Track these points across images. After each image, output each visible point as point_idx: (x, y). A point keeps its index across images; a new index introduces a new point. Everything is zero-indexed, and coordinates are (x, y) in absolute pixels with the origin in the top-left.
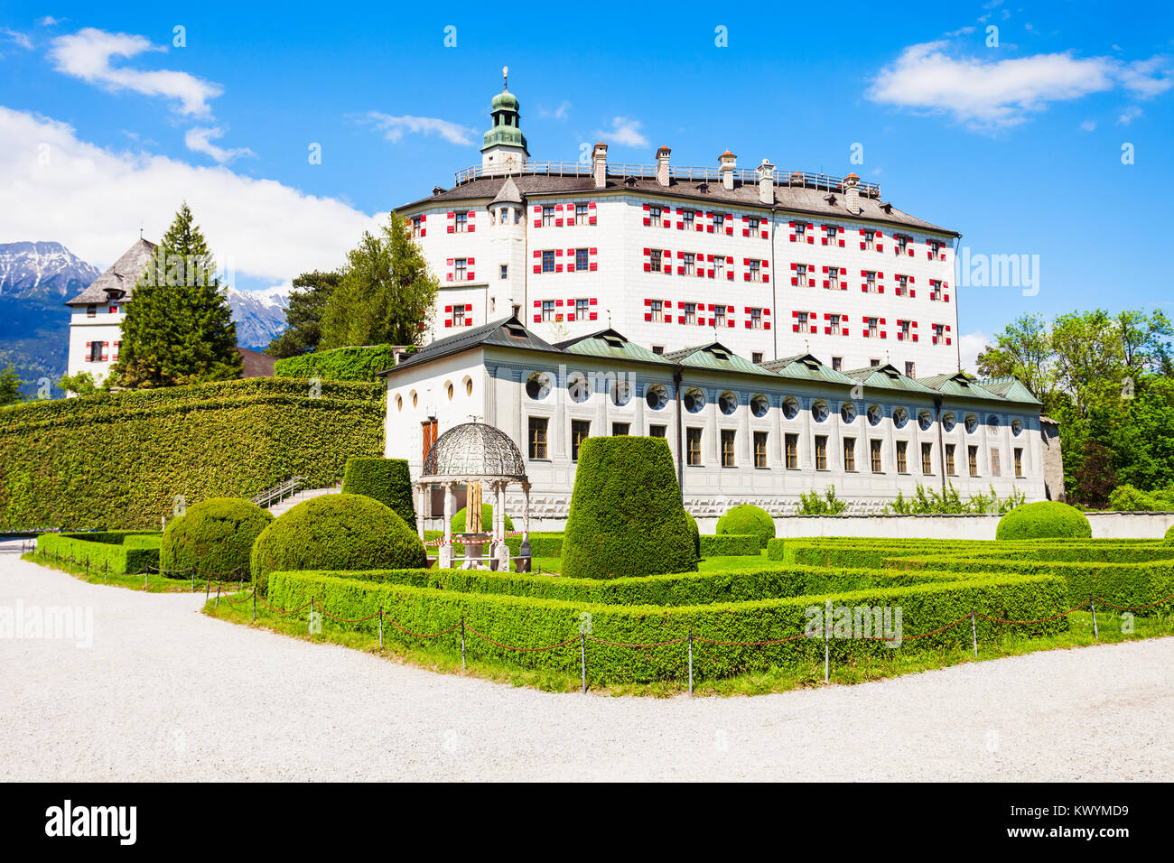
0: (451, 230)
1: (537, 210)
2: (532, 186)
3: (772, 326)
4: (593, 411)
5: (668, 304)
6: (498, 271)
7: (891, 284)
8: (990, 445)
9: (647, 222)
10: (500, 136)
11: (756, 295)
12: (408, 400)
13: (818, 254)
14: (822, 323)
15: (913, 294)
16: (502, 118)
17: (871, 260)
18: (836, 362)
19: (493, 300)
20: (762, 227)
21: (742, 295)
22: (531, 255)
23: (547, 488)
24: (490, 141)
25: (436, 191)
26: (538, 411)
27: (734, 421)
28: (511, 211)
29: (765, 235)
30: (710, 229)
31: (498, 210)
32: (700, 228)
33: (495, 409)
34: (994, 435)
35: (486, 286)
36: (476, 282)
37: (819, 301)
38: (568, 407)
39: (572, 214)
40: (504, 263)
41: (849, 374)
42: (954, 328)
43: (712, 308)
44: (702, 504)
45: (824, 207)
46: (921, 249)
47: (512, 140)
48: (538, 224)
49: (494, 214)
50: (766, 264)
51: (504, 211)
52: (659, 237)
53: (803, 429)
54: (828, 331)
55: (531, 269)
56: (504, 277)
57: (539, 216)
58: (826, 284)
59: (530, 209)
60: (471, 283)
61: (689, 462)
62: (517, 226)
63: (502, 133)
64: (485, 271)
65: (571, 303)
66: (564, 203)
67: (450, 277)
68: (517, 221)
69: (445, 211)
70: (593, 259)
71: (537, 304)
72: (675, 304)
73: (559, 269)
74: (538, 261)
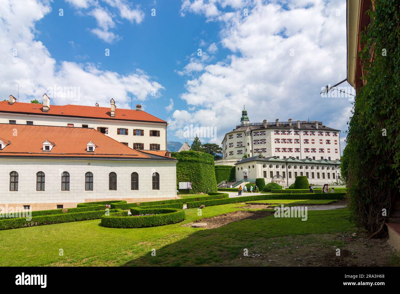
0: (237, 137)
1: (254, 133)
2: (252, 128)
3: (300, 151)
4: (273, 170)
6: (247, 144)
7: (325, 142)
9: (275, 134)
10: (244, 118)
11: (297, 146)
12: (240, 169)
13: (309, 137)
14: (311, 150)
15: (330, 143)
16: (244, 115)
17: (321, 137)
18: (314, 158)
19: (246, 149)
20: (298, 133)
21: (294, 146)
22: (253, 141)
26: (265, 170)
27: (297, 170)
28: (249, 133)
30: (288, 134)
32: (285, 134)
35: (245, 147)
38: (269, 169)
39: (261, 133)
41: (317, 161)
43: (288, 149)
45: (311, 127)
46: (331, 134)
47: (246, 119)
48: (254, 135)
49: (246, 134)
50: (299, 140)
52: (277, 136)
54: (312, 152)
55: (253, 143)
57: (254, 134)
59: (253, 132)
60: (242, 146)
61: (289, 177)
64: (245, 144)
65: (261, 149)
66: (259, 131)
67: (238, 145)
68: (250, 135)
69: (236, 134)
70: (265, 141)
71: (255, 150)
72: (281, 148)
73: (259, 143)
74: (255, 142)
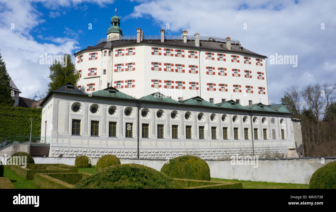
0: (90, 59)
1: (116, 51)
3: (199, 88)
4: (99, 117)
5: (160, 81)
6: (103, 72)
7: (243, 74)
8: (271, 128)
9: (153, 53)
10: (112, 29)
11: (194, 78)
13: (216, 63)
14: (218, 87)
15: (251, 77)
16: (114, 24)
17: (236, 65)
19: (101, 81)
20: (196, 55)
21: (187, 77)
22: (114, 66)
23: (79, 146)
24: (109, 31)
25: (88, 47)
26: (77, 117)
27: (163, 121)
28: (108, 51)
29: (196, 57)
30: (176, 55)
31: (103, 51)
32: (172, 55)
33: (58, 116)
34: (273, 125)
35: (99, 77)
36: (97, 75)
37: (217, 79)
38: (89, 115)
39: (127, 52)
40: (105, 69)
42: (266, 88)
43: (177, 82)
44: (149, 152)
45: (220, 48)
46: (253, 61)
47: (116, 30)
48: (116, 55)
49: (102, 52)
50: (197, 67)
51: (106, 52)
52: (156, 58)
53: (194, 124)
54: (220, 90)
55: (113, 70)
56: (105, 74)
57: (116, 53)
58: (219, 74)
59: (114, 50)
60: (95, 76)
61: (143, 137)
62: (109, 57)
63: (113, 28)
64: (99, 72)
65: (126, 82)
66: (125, 48)
67: (89, 75)
68: (109, 55)
69: (88, 53)
70: (134, 66)
71: (115, 82)
72: (163, 81)
73: (123, 70)
74: (116, 68)
